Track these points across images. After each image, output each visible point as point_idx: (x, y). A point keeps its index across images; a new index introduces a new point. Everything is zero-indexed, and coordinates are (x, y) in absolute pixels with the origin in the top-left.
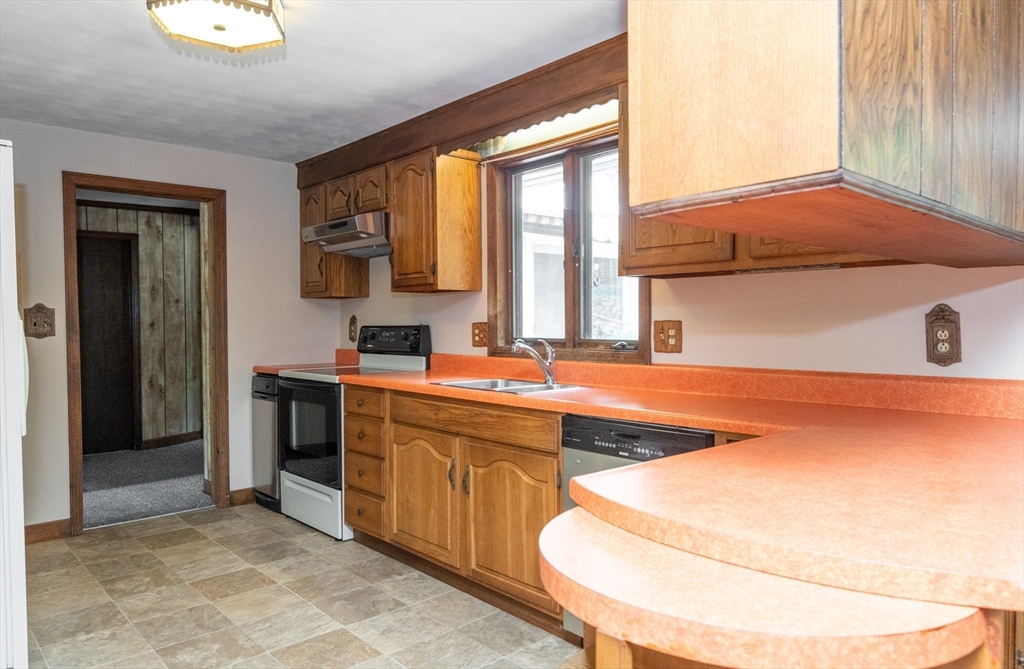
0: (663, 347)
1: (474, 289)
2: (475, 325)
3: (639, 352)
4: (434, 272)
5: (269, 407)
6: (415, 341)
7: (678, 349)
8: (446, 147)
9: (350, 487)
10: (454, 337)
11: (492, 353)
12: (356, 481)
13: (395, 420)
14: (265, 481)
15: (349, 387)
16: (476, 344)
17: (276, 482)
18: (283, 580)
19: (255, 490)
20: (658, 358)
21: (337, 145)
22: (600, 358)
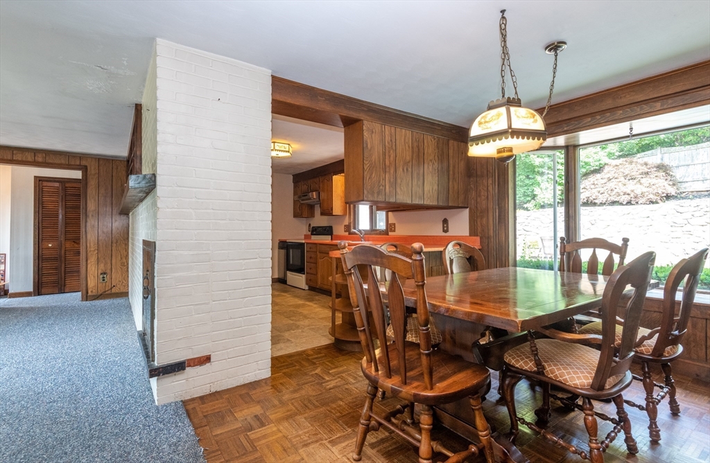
0: (391, 231)
1: (345, 214)
2: (345, 226)
3: (386, 232)
4: (332, 210)
5: (283, 252)
6: (328, 231)
7: (394, 231)
8: (336, 173)
9: (307, 273)
10: (339, 230)
11: (349, 234)
12: (309, 271)
13: (320, 252)
14: (282, 276)
15: (307, 243)
16: (345, 231)
17: (285, 275)
18: (288, 296)
19: (278, 278)
20: (390, 233)
21: (304, 171)
22: (377, 234)
